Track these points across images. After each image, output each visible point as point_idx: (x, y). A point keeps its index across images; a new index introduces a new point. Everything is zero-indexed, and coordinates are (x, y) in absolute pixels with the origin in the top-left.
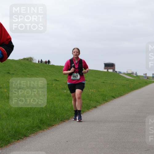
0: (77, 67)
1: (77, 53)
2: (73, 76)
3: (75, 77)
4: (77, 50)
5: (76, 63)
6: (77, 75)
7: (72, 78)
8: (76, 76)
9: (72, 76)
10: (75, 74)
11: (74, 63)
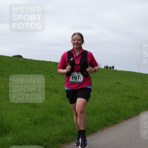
0: (77, 62)
1: (79, 42)
2: (73, 77)
3: (75, 78)
4: (78, 36)
5: (77, 57)
6: (79, 76)
7: (71, 80)
8: (77, 77)
9: (71, 76)
10: (76, 74)
11: (73, 57)
